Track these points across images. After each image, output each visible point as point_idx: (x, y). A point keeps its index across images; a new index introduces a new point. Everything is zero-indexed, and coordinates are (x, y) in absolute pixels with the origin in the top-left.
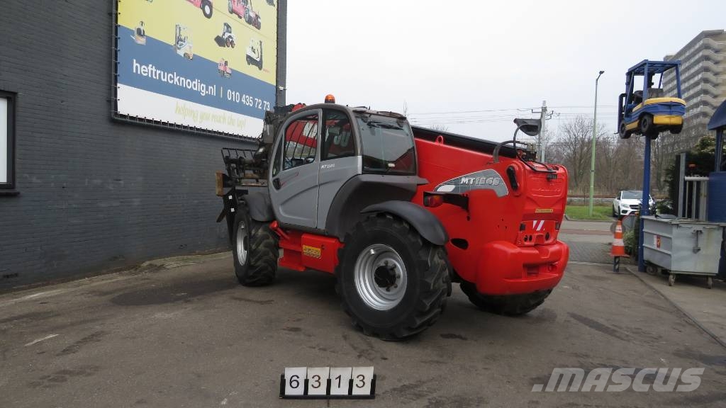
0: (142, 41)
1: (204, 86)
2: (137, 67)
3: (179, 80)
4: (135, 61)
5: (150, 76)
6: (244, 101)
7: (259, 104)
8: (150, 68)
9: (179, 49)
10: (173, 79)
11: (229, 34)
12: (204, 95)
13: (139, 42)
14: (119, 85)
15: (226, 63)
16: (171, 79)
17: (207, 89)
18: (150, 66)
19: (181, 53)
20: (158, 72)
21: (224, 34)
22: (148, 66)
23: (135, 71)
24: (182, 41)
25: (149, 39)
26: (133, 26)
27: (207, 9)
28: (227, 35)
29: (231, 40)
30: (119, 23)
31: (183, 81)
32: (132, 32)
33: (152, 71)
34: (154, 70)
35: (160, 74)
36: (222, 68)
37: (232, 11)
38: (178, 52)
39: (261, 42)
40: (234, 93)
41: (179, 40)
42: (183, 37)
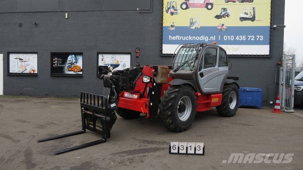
0: (173, 29)
1: (207, 37)
2: (171, 38)
3: (192, 38)
4: (170, 36)
5: (177, 39)
6: (238, 39)
7: (251, 38)
8: (177, 37)
9: (191, 27)
10: (189, 38)
11: (225, 12)
12: (207, 41)
13: (172, 29)
14: (163, 45)
15: (223, 25)
16: (187, 38)
17: (209, 38)
18: (177, 36)
19: (193, 28)
20: (181, 37)
21: (221, 13)
22: (176, 36)
23: (170, 39)
24: (193, 23)
25: (176, 27)
26: (169, 25)
27: (210, 7)
28: (223, 13)
29: (226, 14)
30: (163, 26)
31: (194, 38)
32: (169, 27)
33: (178, 38)
34: (179, 37)
35: (182, 38)
36: (220, 28)
37: (228, 2)
38: (191, 28)
39: (254, 8)
40: (229, 37)
41: (192, 23)
42: (194, 22)
